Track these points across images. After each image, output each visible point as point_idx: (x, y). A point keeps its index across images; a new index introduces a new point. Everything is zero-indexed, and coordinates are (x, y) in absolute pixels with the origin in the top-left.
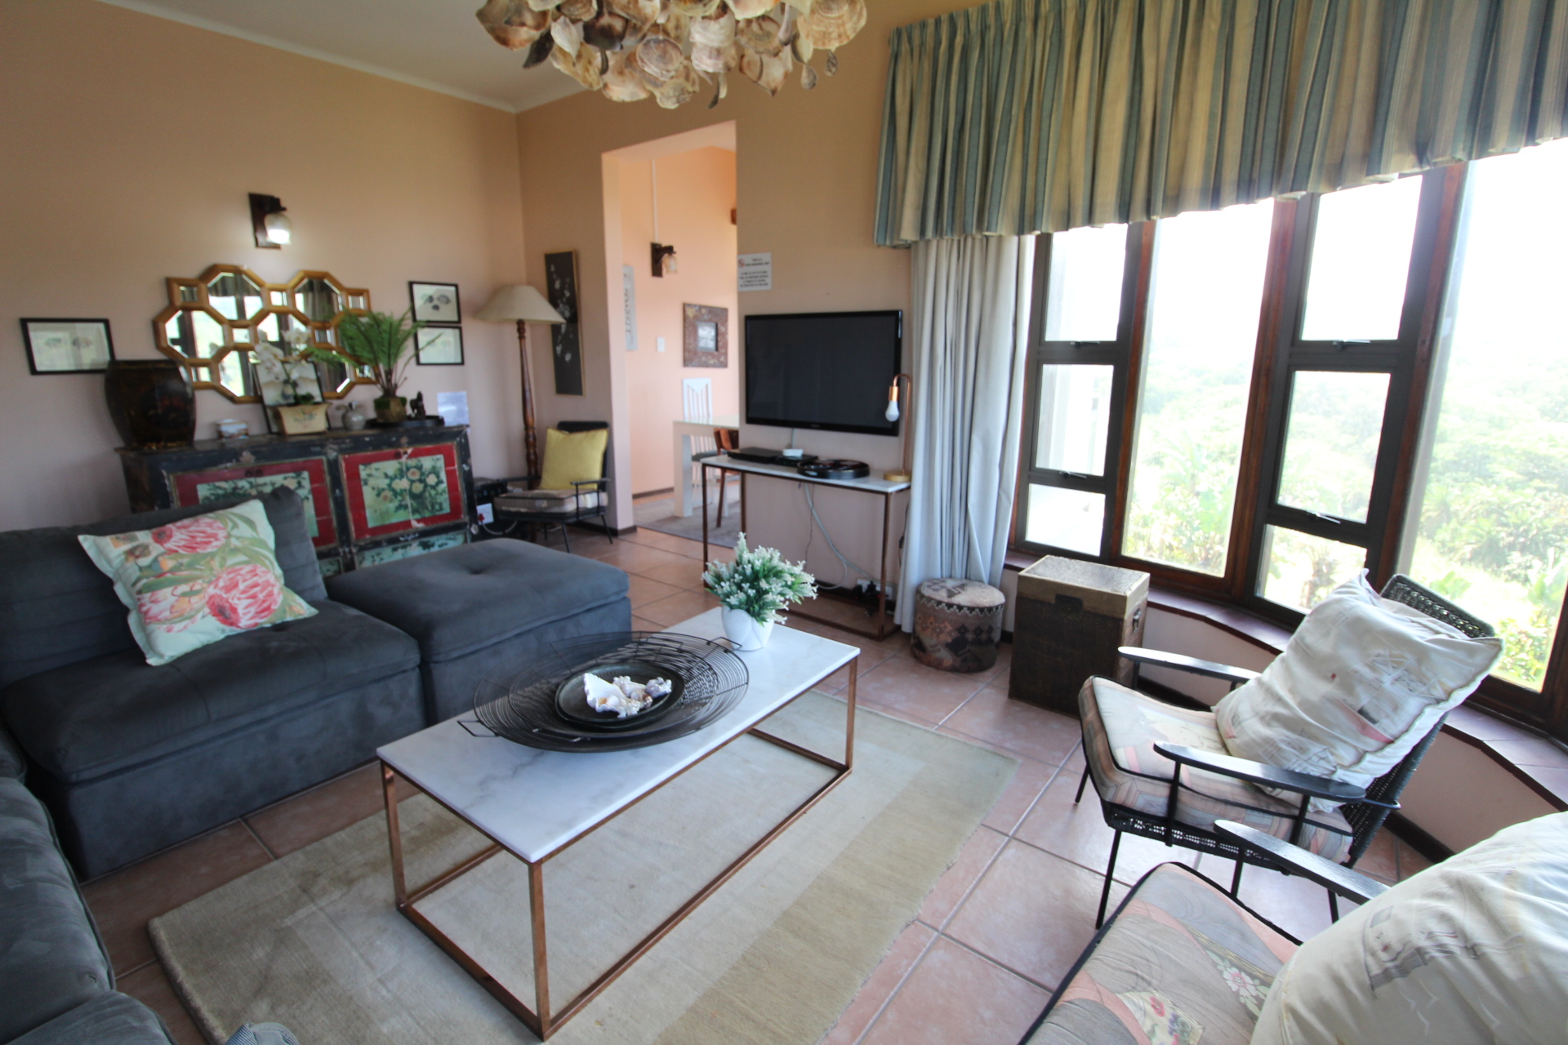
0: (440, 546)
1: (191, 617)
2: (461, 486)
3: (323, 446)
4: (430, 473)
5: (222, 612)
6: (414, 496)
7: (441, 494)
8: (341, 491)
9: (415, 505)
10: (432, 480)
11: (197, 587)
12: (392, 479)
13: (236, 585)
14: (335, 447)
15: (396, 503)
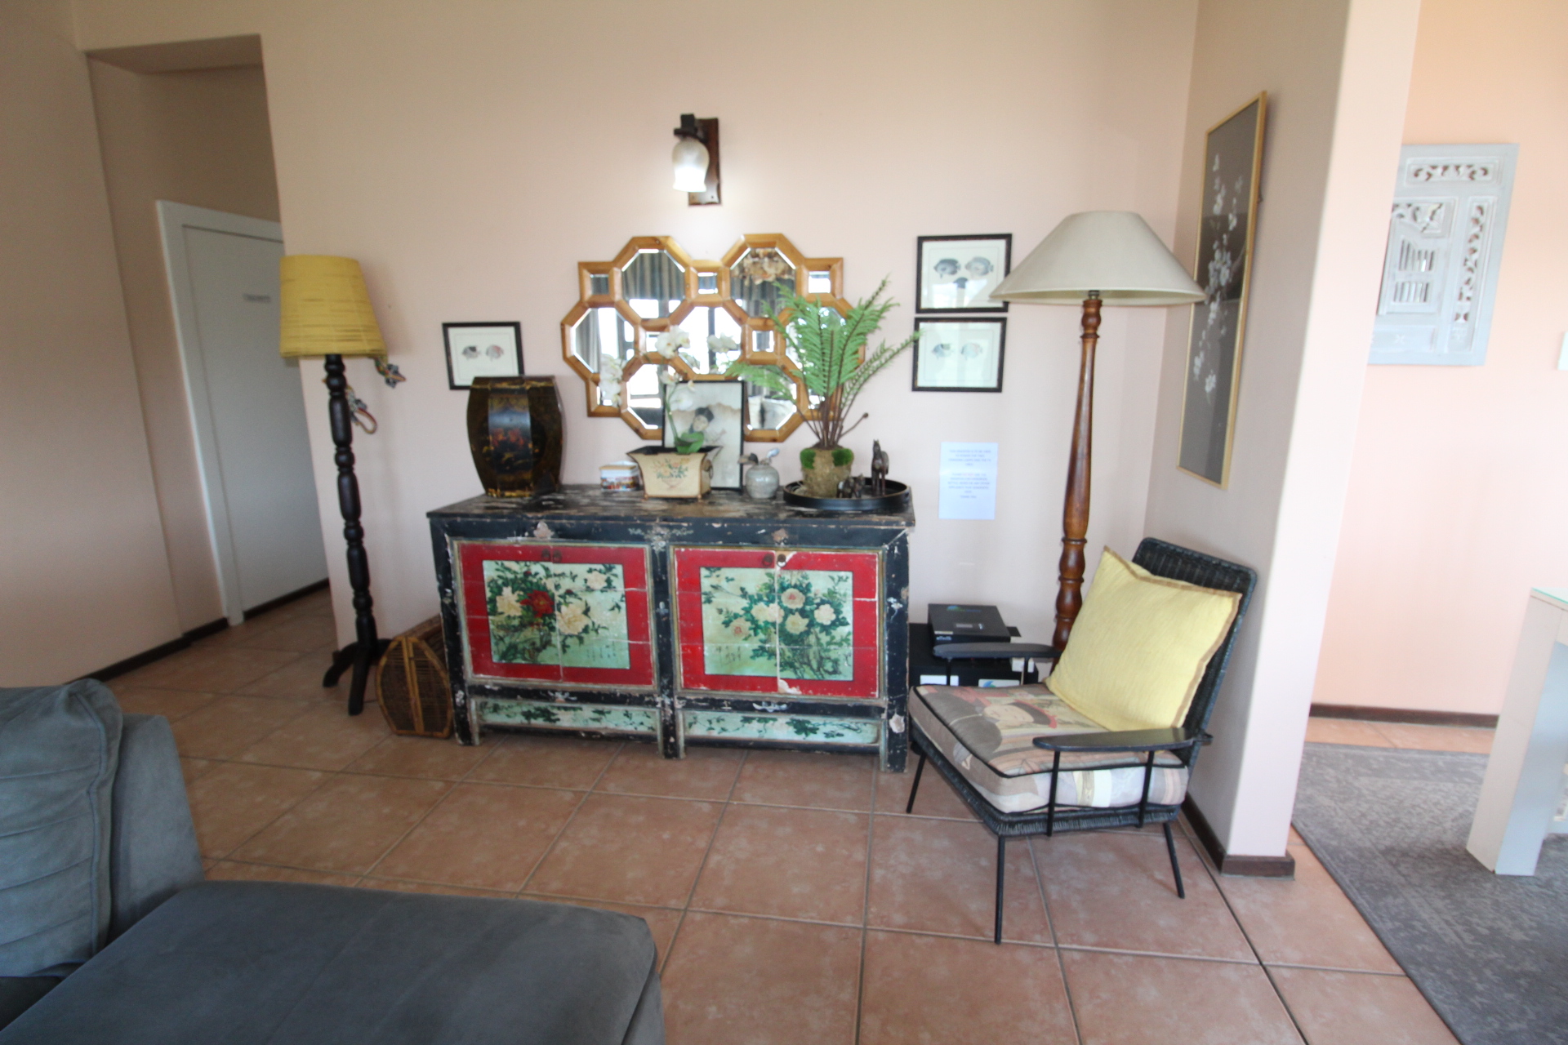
0: (827, 735)
2: (881, 637)
3: (645, 528)
4: (823, 602)
6: (787, 638)
7: (840, 644)
8: (667, 605)
9: (788, 654)
10: (825, 615)
12: (754, 600)
14: (665, 532)
15: (755, 644)
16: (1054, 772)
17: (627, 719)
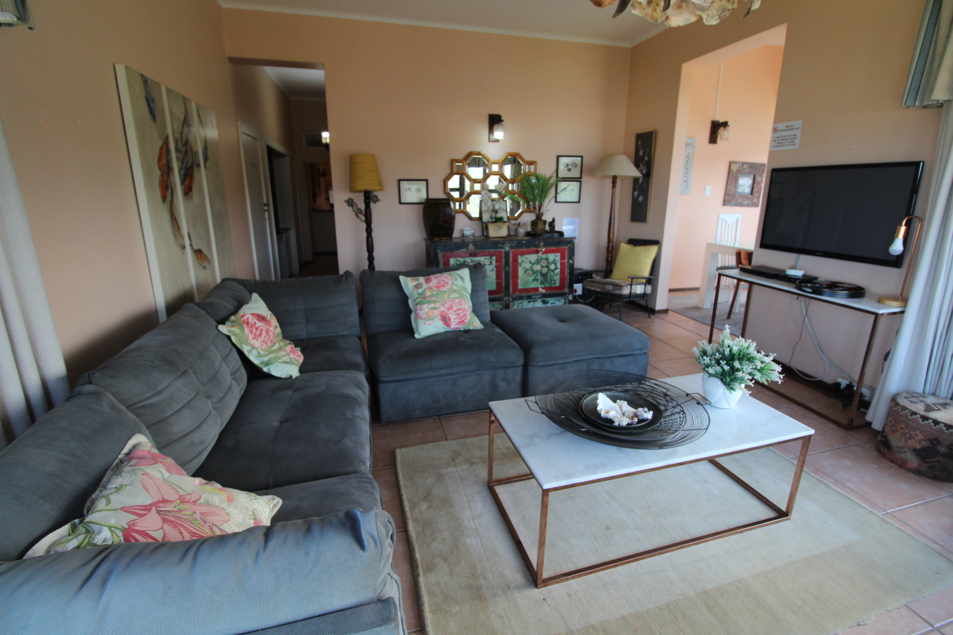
0: (552, 304)
1: (433, 319)
2: (567, 271)
3: (503, 244)
4: (552, 263)
5: (445, 320)
6: (543, 275)
7: (556, 275)
8: (509, 268)
9: (542, 280)
10: (552, 267)
11: (437, 306)
12: (533, 264)
13: (452, 308)
14: (509, 245)
15: (533, 278)
16: (631, 285)
17: (493, 307)
